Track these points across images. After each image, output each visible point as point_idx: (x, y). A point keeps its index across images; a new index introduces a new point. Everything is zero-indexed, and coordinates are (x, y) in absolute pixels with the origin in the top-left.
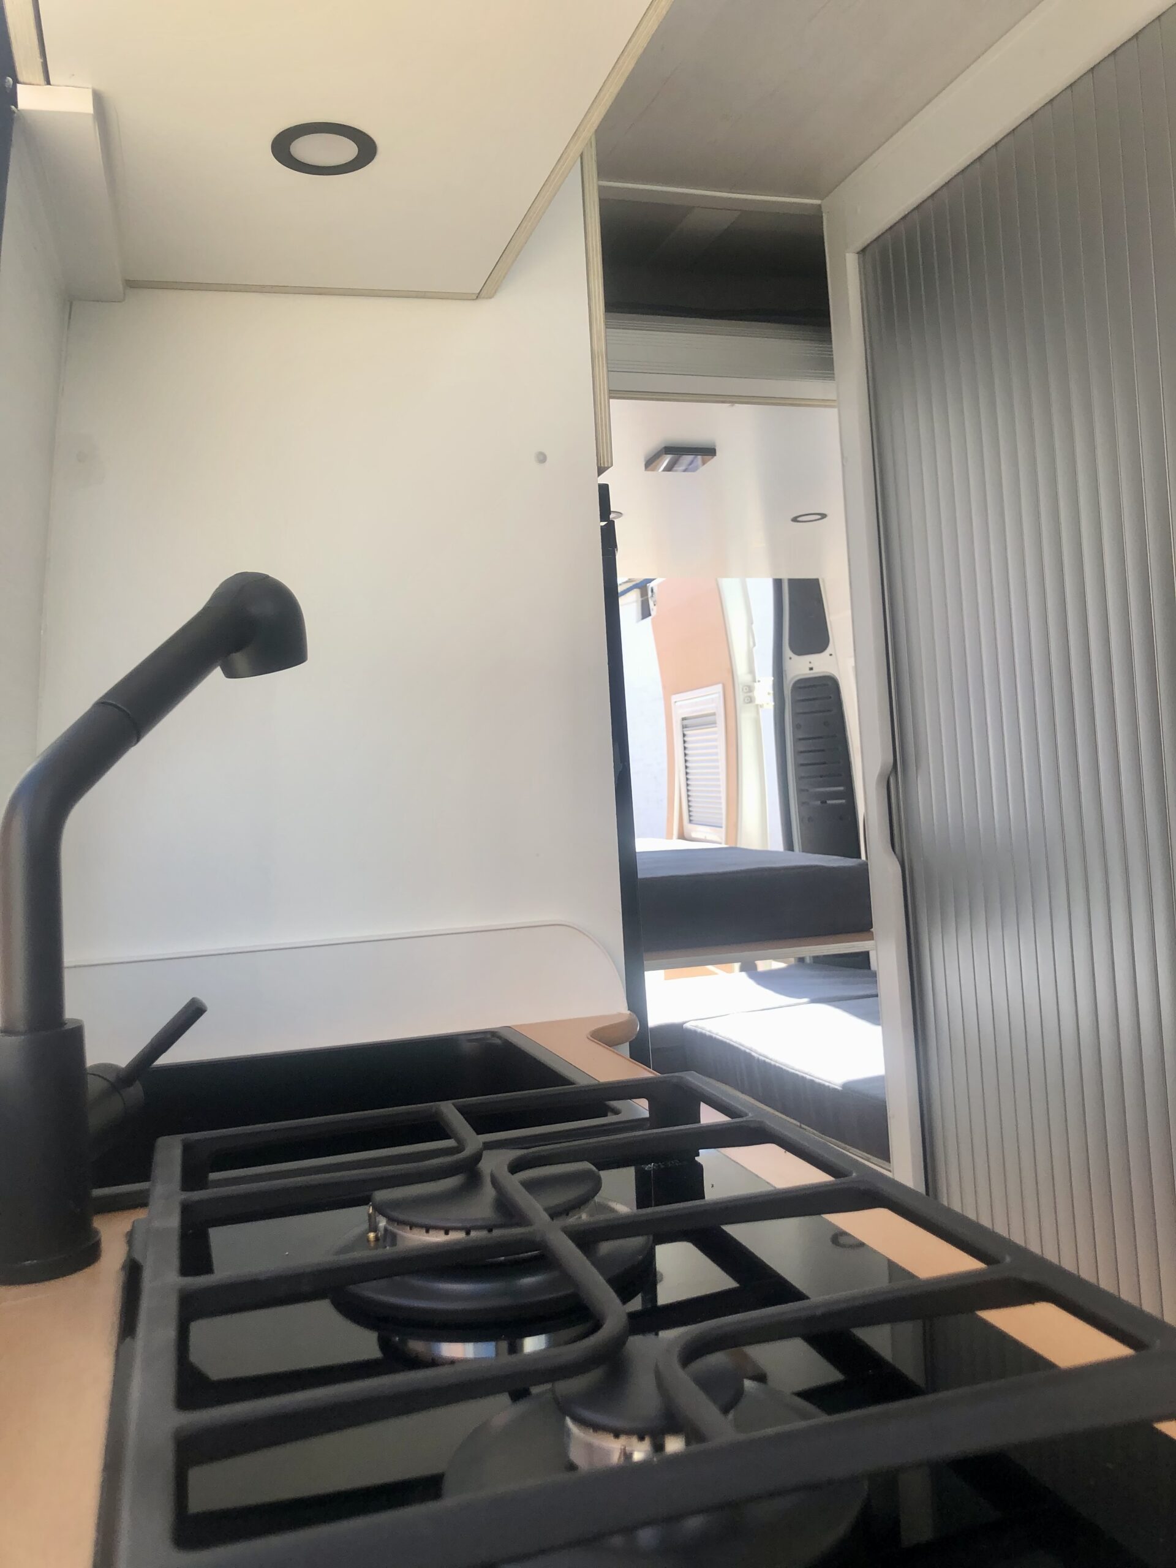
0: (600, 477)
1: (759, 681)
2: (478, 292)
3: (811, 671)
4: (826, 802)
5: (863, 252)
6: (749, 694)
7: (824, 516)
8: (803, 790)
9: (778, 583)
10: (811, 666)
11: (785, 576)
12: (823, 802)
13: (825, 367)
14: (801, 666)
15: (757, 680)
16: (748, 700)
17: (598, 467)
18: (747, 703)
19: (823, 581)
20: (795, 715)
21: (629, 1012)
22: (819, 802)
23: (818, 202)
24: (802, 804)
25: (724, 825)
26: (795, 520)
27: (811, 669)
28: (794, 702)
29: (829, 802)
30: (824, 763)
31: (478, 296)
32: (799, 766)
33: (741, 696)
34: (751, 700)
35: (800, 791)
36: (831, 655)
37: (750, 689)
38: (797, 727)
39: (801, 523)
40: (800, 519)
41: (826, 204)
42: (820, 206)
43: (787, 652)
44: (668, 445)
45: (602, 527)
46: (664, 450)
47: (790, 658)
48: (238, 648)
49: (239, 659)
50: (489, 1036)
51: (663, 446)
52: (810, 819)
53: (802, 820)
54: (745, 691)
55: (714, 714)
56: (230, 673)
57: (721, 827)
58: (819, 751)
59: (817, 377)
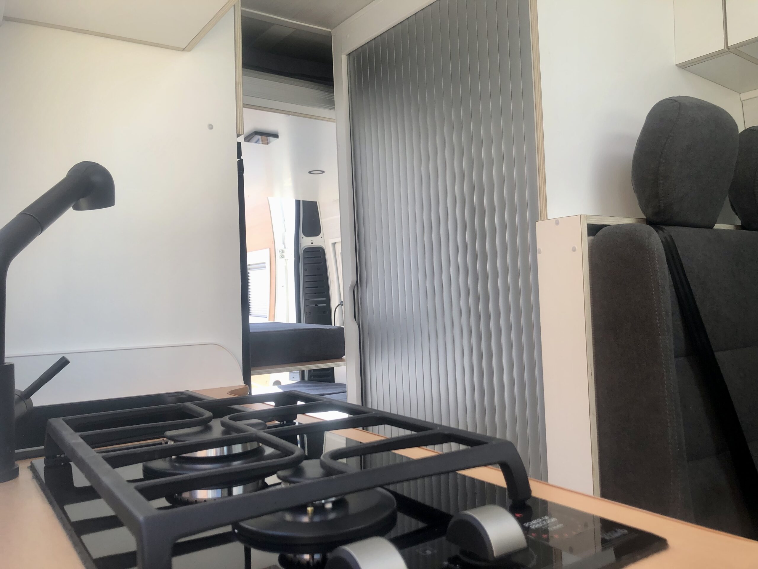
0: (238, 138)
1: (287, 248)
2: (184, 47)
3: (312, 245)
4: (317, 305)
5: (349, 55)
6: (282, 254)
7: (323, 172)
8: (307, 300)
9: (298, 202)
10: (312, 242)
11: (301, 199)
12: (316, 305)
13: (330, 103)
14: (307, 242)
15: (286, 248)
16: (282, 257)
17: (237, 134)
18: (281, 258)
19: (319, 202)
20: (304, 264)
21: (244, 385)
22: (314, 305)
23: (330, 30)
24: (306, 306)
25: (268, 317)
26: (310, 172)
27: (312, 243)
28: (304, 258)
29: (318, 305)
30: (317, 287)
31: (183, 50)
32: (305, 288)
33: (278, 255)
34: (283, 257)
35: (306, 300)
36: (321, 237)
37: (283, 252)
38: (305, 270)
39: (313, 175)
40: (312, 172)
41: (333, 32)
42: (330, 32)
43: (301, 235)
44: (256, 131)
45: (238, 161)
46: (254, 133)
47: (303, 238)
48: (83, 196)
49: (83, 201)
50: (179, 394)
51: (254, 131)
52: (310, 313)
53: (306, 313)
54: (280, 252)
55: (265, 263)
56: (77, 208)
57: (266, 317)
58: (315, 281)
59: (326, 108)
